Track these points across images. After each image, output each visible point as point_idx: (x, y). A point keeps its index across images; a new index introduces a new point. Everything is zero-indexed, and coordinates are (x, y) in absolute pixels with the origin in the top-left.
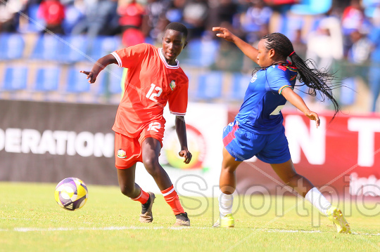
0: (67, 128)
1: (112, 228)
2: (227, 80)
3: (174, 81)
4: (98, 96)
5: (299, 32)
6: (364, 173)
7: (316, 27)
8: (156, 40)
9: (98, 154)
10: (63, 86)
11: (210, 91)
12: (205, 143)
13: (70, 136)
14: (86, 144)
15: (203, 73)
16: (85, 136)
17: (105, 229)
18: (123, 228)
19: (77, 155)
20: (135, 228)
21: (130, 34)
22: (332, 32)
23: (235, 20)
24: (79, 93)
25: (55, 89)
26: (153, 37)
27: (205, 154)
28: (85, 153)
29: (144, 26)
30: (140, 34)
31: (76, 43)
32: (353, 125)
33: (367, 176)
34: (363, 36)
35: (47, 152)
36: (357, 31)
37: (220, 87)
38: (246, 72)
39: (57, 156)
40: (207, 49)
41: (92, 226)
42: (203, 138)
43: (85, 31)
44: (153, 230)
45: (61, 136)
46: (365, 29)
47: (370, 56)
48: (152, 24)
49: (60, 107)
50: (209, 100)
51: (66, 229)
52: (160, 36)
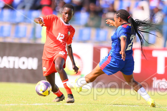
0: (15, 55)
1: (36, 104)
2: (93, 32)
3: (70, 31)
4: (30, 39)
5: (129, 8)
6: (160, 77)
7: (137, 5)
8: (58, 12)
9: (30, 68)
10: (13, 34)
11: (85, 37)
12: (82, 63)
13: (16, 59)
14: (24, 63)
15: (81, 28)
16: (24, 59)
17: (33, 105)
18: (42, 104)
19: (19, 68)
20: (47, 104)
21: (46, 9)
22: (144, 8)
23: (97, 2)
24: (20, 38)
25: (9, 36)
26: (57, 10)
27: (82, 68)
28: (23, 67)
29: (52, 5)
30: (50, 9)
31: (19, 13)
32: (155, 54)
33: (161, 79)
34: (159, 10)
35: (5, 67)
36: (157, 8)
37: (90, 35)
38: (103, 28)
39: (10, 69)
40: (83, 16)
41: (26, 103)
42: (81, 60)
43: (24, 7)
44: (57, 105)
45: (12, 59)
46: (160, 7)
47: (163, 20)
48: (56, 4)
49: (11, 45)
50: (84, 41)
51: (14, 105)
52: (60, 10)
